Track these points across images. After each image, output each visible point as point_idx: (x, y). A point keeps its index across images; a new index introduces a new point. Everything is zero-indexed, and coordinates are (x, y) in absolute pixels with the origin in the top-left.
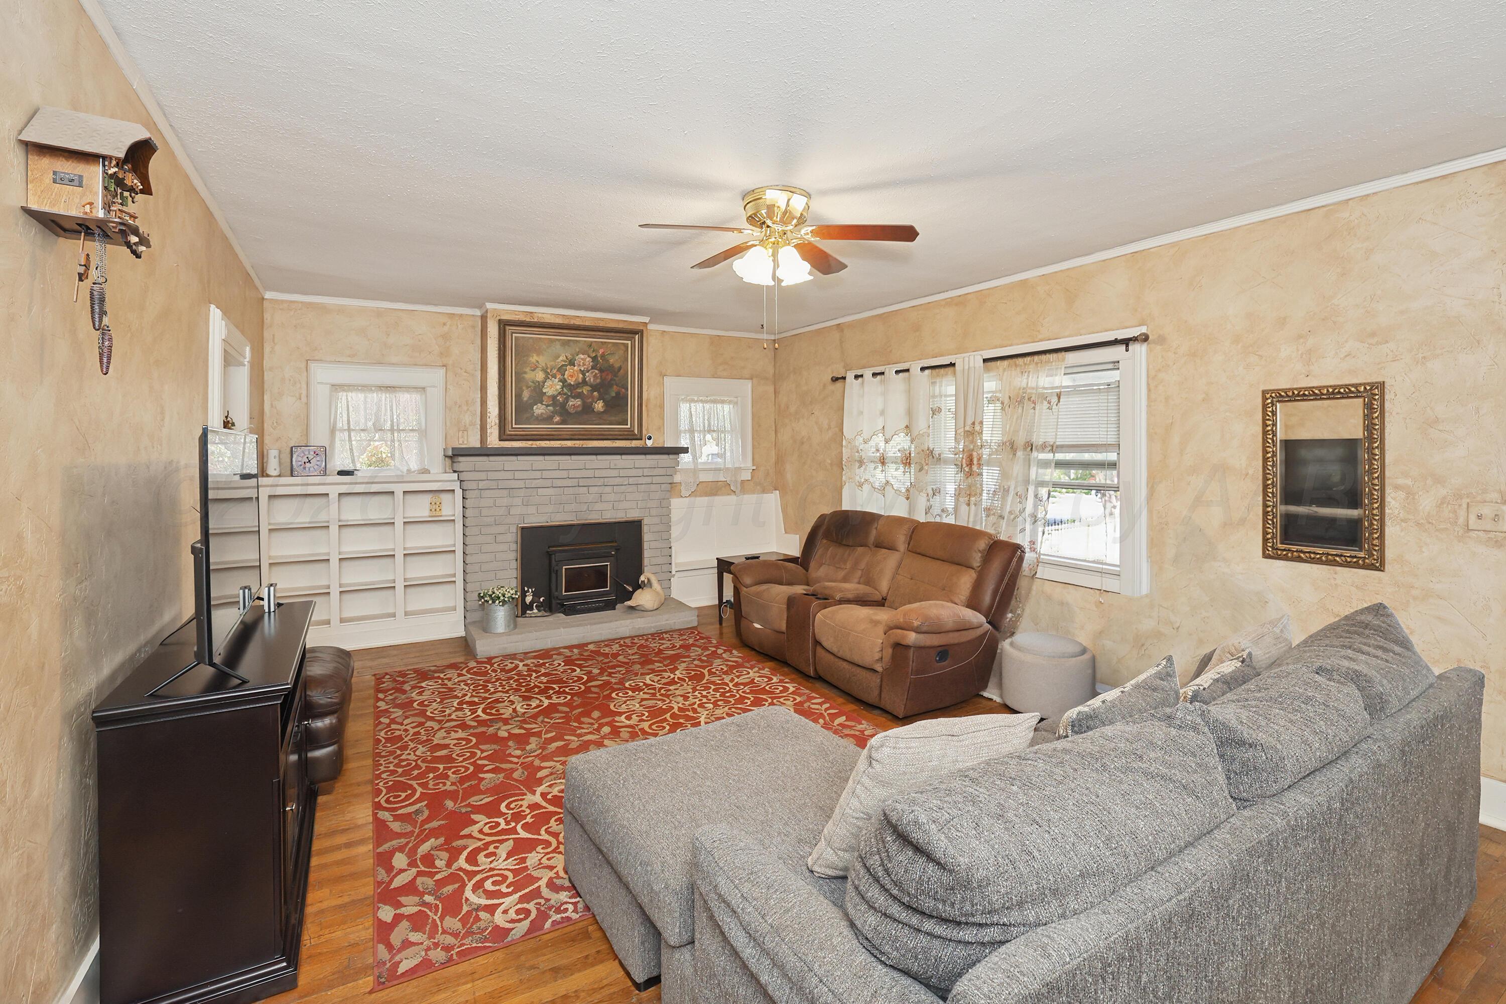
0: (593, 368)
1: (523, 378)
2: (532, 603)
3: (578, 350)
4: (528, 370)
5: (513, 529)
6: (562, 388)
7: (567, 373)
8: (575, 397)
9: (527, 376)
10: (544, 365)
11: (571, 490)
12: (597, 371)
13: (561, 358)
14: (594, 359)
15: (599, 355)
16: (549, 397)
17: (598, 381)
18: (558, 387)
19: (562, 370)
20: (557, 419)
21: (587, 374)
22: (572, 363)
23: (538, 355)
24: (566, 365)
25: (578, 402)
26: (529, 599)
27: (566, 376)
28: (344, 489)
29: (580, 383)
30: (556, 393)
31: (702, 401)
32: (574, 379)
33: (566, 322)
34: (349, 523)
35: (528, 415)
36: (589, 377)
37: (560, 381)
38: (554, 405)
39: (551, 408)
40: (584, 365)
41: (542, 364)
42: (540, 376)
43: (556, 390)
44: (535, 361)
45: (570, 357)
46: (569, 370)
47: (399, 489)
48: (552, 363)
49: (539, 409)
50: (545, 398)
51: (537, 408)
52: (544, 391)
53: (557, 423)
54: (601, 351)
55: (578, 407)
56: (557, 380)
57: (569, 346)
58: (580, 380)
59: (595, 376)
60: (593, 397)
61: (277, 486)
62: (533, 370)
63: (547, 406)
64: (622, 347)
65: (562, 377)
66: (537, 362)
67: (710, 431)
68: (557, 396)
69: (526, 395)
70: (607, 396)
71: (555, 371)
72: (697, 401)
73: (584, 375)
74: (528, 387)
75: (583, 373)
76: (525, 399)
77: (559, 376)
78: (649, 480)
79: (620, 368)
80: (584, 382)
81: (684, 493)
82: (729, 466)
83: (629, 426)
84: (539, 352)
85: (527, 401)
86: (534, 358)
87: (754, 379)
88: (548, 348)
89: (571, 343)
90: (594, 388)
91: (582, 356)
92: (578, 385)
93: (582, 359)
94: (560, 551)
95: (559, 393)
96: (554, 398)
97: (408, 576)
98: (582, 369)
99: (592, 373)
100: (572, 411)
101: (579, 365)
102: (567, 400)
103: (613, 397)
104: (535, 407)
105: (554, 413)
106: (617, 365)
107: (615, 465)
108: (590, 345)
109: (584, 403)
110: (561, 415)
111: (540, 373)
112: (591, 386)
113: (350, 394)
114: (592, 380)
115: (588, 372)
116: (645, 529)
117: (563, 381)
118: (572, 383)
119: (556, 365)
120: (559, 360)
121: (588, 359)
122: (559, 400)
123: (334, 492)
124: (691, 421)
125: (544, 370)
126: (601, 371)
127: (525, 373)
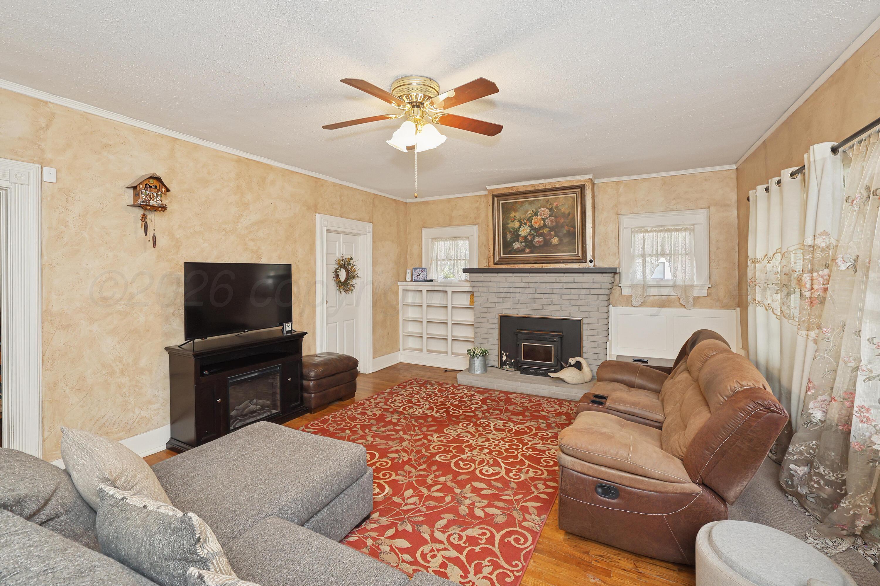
0: (550, 216)
1: (507, 227)
2: (506, 361)
3: (539, 205)
4: (509, 221)
5: (497, 316)
6: (531, 231)
7: (533, 221)
8: (538, 236)
9: (509, 226)
10: (519, 218)
11: (530, 296)
12: (553, 218)
13: (529, 212)
14: (551, 210)
15: (554, 207)
16: (522, 237)
17: (554, 224)
18: (528, 231)
19: (530, 219)
20: (527, 250)
21: (546, 220)
22: (536, 214)
23: (515, 212)
24: (533, 216)
25: (541, 239)
26: (504, 358)
27: (532, 223)
28: (430, 288)
29: (541, 227)
30: (526, 234)
31: (655, 231)
32: (538, 225)
33: (533, 189)
34: (432, 305)
35: (510, 249)
36: (548, 222)
37: (529, 226)
38: (525, 242)
39: (523, 244)
40: (544, 214)
41: (518, 217)
42: (516, 225)
43: (527, 232)
44: (513, 216)
45: (534, 210)
46: (535, 219)
47: (449, 290)
48: (523, 216)
49: (517, 245)
50: (520, 238)
51: (515, 245)
52: (519, 234)
53: (527, 253)
54: (555, 204)
55: (540, 242)
56: (527, 226)
57: (534, 204)
58: (542, 225)
59: (552, 221)
60: (550, 235)
61: (407, 286)
62: (513, 222)
63: (521, 243)
64: (570, 199)
65: (530, 224)
66: (515, 216)
67: (663, 254)
68: (527, 236)
69: (509, 237)
70: (561, 234)
71: (525, 221)
72: (650, 231)
73: (544, 221)
74: (510, 232)
75: (543, 220)
76: (508, 239)
77: (528, 224)
78: (587, 292)
79: (569, 214)
80: (545, 226)
81: (634, 303)
82: (680, 283)
83: (577, 254)
84: (516, 211)
85: (509, 241)
86: (513, 214)
87: (712, 208)
88: (521, 207)
89: (535, 202)
90: (551, 229)
91: (543, 209)
92: (541, 228)
93: (542, 211)
94: (524, 333)
95: (529, 234)
96: (525, 237)
97: (454, 334)
98: (543, 217)
99: (550, 219)
100: (537, 245)
101: (541, 215)
102: (533, 238)
103: (565, 234)
104: (514, 244)
105: (526, 246)
106: (567, 212)
107: (560, 280)
108: (548, 201)
109: (545, 239)
110: (530, 248)
111: (517, 223)
112: (549, 228)
113: (439, 243)
114: (550, 224)
115: (547, 219)
116: (585, 327)
117: (531, 226)
118: (537, 227)
119: (526, 217)
120: (528, 214)
121: (547, 210)
122: (528, 238)
123: (424, 289)
124: (644, 248)
125: (519, 221)
126: (556, 217)
127: (508, 224)
